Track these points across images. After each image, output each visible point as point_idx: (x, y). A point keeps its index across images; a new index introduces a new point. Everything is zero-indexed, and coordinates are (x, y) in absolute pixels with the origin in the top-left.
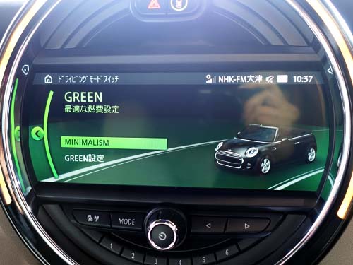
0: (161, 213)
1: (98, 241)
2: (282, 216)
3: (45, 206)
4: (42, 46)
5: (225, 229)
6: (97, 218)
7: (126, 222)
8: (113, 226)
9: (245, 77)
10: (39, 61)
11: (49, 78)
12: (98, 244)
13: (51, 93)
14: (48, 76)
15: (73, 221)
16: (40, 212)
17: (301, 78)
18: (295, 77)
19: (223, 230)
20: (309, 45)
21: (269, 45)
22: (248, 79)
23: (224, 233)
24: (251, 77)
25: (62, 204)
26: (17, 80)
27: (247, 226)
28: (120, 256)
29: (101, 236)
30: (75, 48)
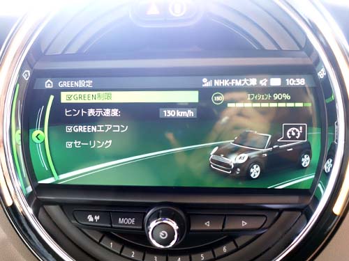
0: (161, 211)
1: (98, 241)
2: (277, 214)
3: (45, 207)
4: (43, 51)
5: (223, 227)
6: (97, 218)
7: (126, 222)
8: (113, 226)
9: (240, 80)
10: (40, 66)
11: (49, 83)
12: (99, 243)
13: (52, 97)
14: (49, 81)
15: (74, 222)
16: (41, 213)
17: (294, 81)
18: (287, 80)
19: (221, 228)
20: (301, 49)
21: (263, 49)
22: (243, 82)
23: (222, 231)
24: (245, 80)
25: (63, 205)
26: (18, 85)
27: (244, 224)
28: (120, 255)
29: (101, 235)
30: (76, 54)
